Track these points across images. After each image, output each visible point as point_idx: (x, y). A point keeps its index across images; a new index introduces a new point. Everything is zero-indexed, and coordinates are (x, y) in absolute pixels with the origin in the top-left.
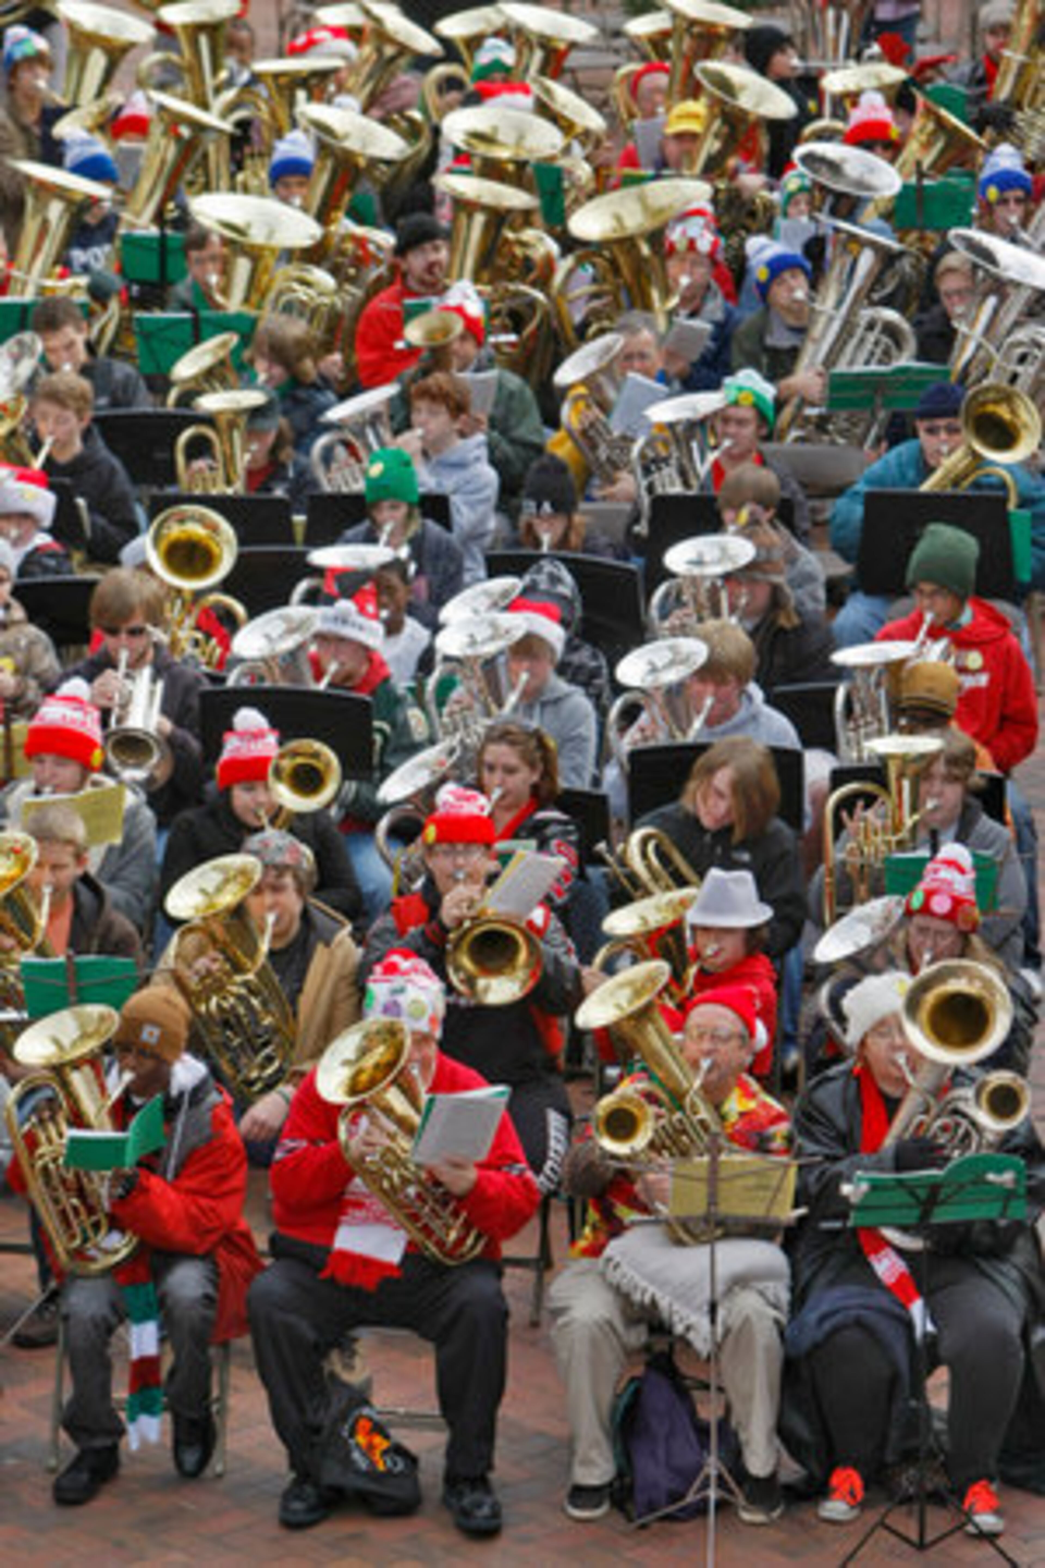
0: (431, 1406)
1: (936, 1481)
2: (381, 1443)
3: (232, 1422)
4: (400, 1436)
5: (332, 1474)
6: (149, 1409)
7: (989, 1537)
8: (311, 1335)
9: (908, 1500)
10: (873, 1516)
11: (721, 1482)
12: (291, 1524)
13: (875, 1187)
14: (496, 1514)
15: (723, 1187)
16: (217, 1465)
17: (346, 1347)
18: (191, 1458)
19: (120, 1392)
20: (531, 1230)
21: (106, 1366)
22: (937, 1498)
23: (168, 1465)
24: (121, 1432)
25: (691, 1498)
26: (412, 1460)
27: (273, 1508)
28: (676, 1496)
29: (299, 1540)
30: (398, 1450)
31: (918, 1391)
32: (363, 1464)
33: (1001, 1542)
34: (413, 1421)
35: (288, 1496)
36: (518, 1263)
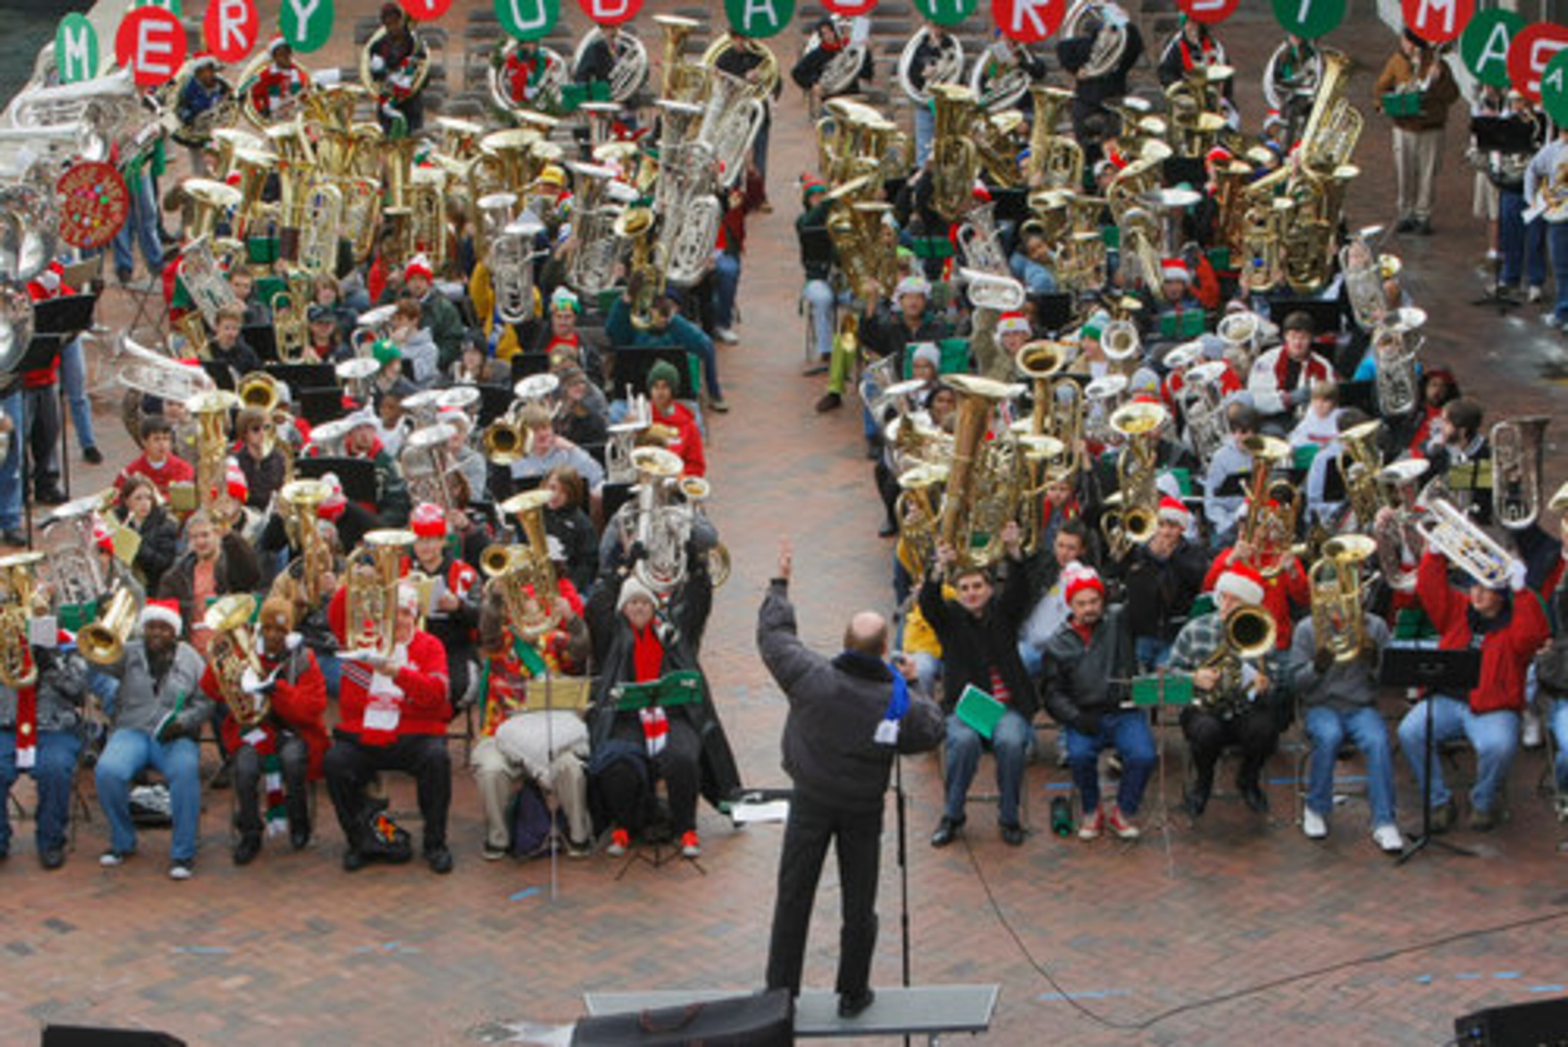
0: (416, 809)
1: (666, 833)
2: (391, 828)
3: (318, 820)
4: (401, 824)
5: (367, 845)
6: (279, 815)
7: (691, 858)
8: (353, 778)
9: (651, 843)
10: (633, 852)
11: (559, 839)
12: (350, 868)
13: (628, 690)
14: (450, 859)
15: (554, 694)
16: (312, 842)
17: (377, 781)
18: (299, 839)
19: (263, 809)
20: (462, 718)
21: (256, 796)
22: (665, 841)
23: (287, 842)
24: (262, 827)
25: (544, 846)
26: (407, 835)
27: (340, 861)
28: (537, 847)
29: (353, 876)
30: (400, 831)
31: (653, 789)
32: (381, 838)
33: (699, 862)
34: (407, 817)
35: (347, 855)
36: (456, 737)
